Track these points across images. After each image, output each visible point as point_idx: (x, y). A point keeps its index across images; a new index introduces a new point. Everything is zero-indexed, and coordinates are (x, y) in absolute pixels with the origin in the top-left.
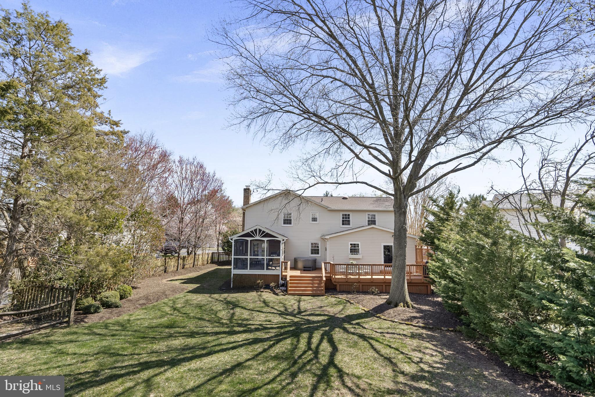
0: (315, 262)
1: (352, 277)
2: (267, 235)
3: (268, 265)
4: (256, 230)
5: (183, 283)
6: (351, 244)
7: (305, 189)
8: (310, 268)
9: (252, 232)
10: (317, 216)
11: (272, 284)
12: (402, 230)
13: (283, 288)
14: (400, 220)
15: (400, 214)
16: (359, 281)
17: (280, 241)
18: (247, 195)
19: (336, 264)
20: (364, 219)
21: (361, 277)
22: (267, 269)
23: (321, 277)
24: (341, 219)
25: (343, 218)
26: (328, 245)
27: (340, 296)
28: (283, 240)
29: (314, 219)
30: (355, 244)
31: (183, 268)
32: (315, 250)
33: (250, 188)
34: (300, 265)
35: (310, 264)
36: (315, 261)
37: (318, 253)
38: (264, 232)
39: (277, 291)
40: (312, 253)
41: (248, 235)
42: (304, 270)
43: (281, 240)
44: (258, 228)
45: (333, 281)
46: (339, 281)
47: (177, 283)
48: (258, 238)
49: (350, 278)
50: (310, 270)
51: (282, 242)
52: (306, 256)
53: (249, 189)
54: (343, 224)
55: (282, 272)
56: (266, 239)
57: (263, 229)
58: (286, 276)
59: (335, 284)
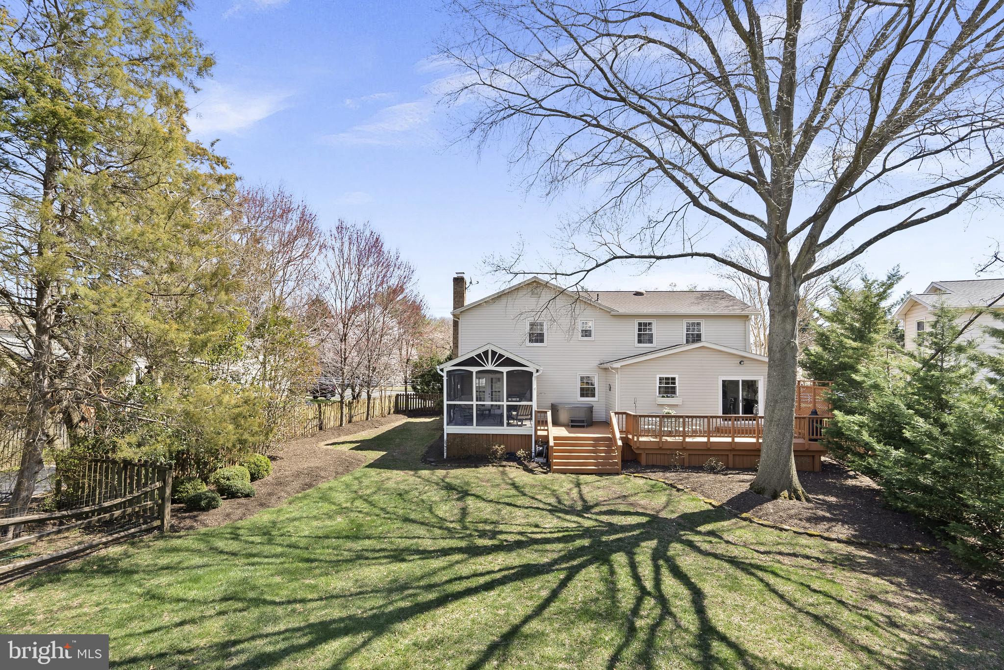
0: (592, 412)
1: (669, 439)
2: (509, 362)
3: (509, 417)
4: (486, 353)
5: (356, 449)
6: (661, 379)
7: (588, 271)
8: (583, 421)
9: (479, 356)
10: (590, 325)
11: (521, 453)
12: (788, 349)
13: (541, 460)
14: (784, 329)
15: (785, 317)
16: (684, 447)
17: (531, 374)
18: (459, 289)
19: (641, 416)
20: (680, 332)
21: (688, 440)
22: (509, 424)
23: (612, 440)
24: (637, 332)
25: (640, 330)
26: (618, 382)
27: (652, 475)
28: (537, 371)
29: (587, 333)
30: (667, 379)
31: (350, 422)
32: (587, 391)
33: (464, 276)
34: (564, 417)
35: (581, 415)
36: (590, 409)
37: (593, 396)
38: (501, 356)
39: (532, 465)
40: (582, 395)
41: (471, 362)
42: (572, 426)
43: (534, 371)
44: (490, 348)
45: (634, 447)
46: (646, 447)
47: (345, 448)
48: (490, 367)
49: (666, 441)
50: (583, 427)
51: (535, 375)
52: (572, 400)
53: (462, 279)
54: (640, 341)
55: (536, 430)
56: (505, 370)
57: (499, 351)
58: (547, 437)
59: (637, 452)
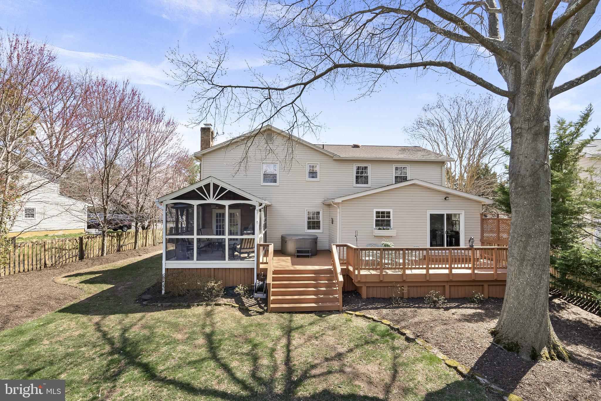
0: (316, 243)
1: (390, 272)
2: (231, 195)
3: (233, 249)
4: (207, 186)
5: (86, 282)
6: (378, 213)
7: (305, 84)
8: (308, 252)
9: (200, 189)
10: (317, 169)
11: (240, 289)
12: (541, 173)
13: (260, 295)
14: (535, 149)
16: (404, 280)
17: (254, 207)
18: (206, 138)
19: (362, 250)
20: (391, 173)
21: (408, 272)
22: (232, 257)
23: (332, 273)
24: (355, 175)
25: (357, 173)
26: (339, 215)
27: (373, 314)
28: (261, 205)
29: (313, 174)
30: (383, 213)
32: (314, 224)
33: (212, 128)
34: (291, 247)
35: (307, 246)
36: (315, 240)
37: (319, 228)
38: (223, 189)
39: (248, 302)
40: (309, 228)
41: (192, 195)
42: (298, 256)
43: (257, 204)
44: (212, 181)
45: (355, 281)
46: (369, 282)
47: (75, 281)
48: (211, 200)
49: (387, 274)
50: (308, 256)
51: (258, 208)
52: (300, 232)
53: (209, 129)
54: (357, 182)
55: (258, 263)
56: (227, 203)
57: (221, 185)
58: (266, 270)
59: (357, 285)
